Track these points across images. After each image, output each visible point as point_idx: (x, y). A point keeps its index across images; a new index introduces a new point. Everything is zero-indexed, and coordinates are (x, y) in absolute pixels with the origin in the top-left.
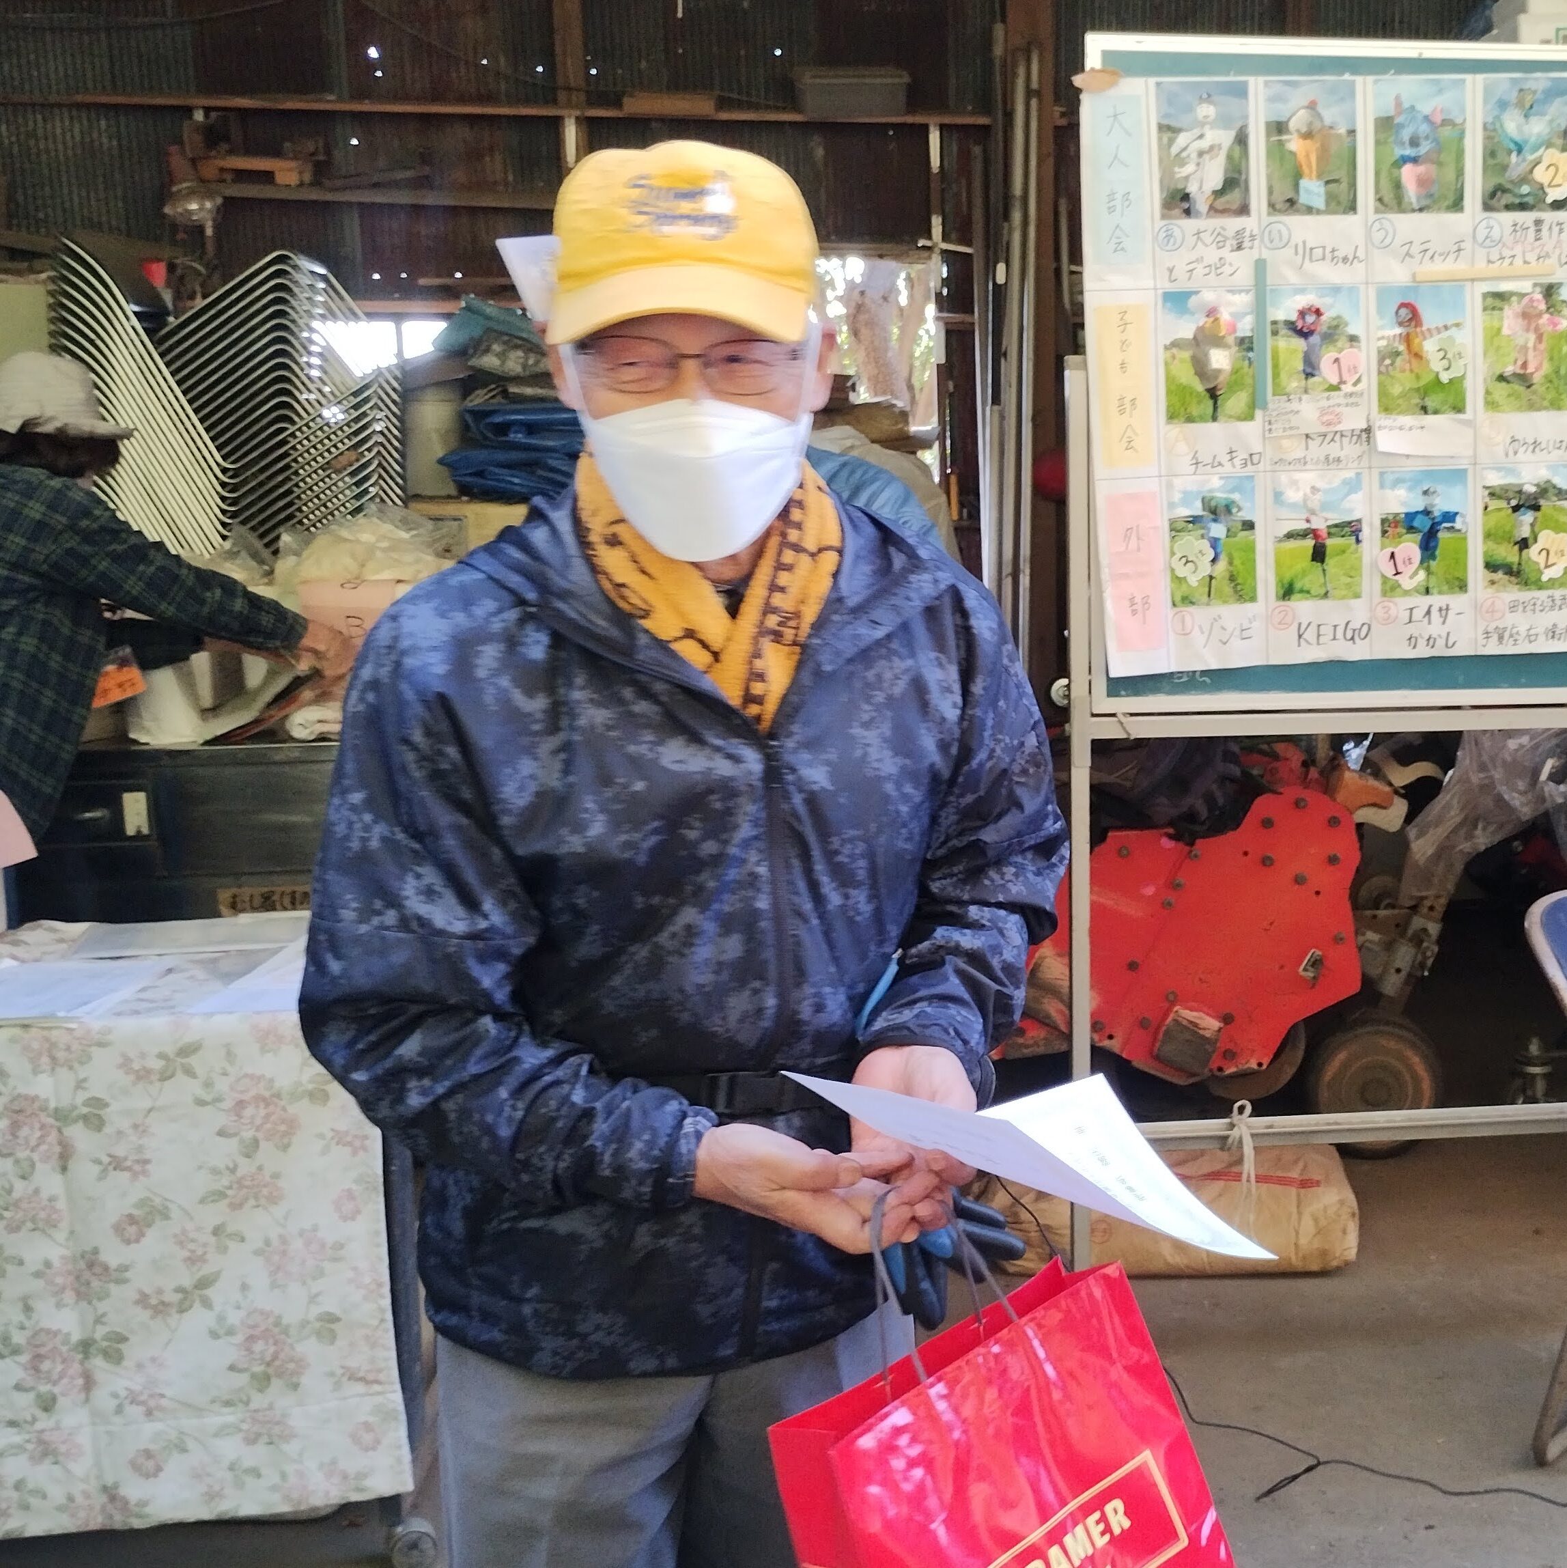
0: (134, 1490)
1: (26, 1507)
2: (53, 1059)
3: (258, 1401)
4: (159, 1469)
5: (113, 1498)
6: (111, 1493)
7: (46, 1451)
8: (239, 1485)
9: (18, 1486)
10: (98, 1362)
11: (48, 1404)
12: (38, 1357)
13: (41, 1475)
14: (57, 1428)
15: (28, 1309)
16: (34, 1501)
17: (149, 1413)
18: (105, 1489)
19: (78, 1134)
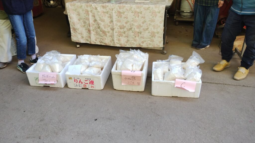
0: (141, 44)
1: (133, 45)
2: (138, 8)
3: (152, 38)
4: (143, 43)
5: (140, 45)
6: (140, 44)
7: (135, 41)
8: (149, 45)
9: (133, 43)
10: (139, 34)
11: (135, 37)
12: (135, 33)
13: (134, 42)
14: (136, 39)
15: (134, 29)
16: (134, 44)
17: (143, 38)
18: (139, 44)
19: (140, 14)
